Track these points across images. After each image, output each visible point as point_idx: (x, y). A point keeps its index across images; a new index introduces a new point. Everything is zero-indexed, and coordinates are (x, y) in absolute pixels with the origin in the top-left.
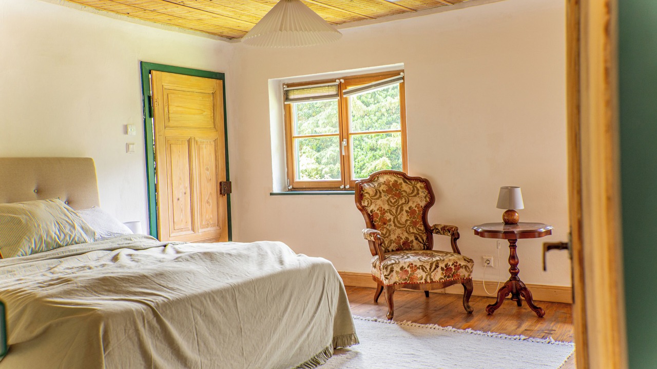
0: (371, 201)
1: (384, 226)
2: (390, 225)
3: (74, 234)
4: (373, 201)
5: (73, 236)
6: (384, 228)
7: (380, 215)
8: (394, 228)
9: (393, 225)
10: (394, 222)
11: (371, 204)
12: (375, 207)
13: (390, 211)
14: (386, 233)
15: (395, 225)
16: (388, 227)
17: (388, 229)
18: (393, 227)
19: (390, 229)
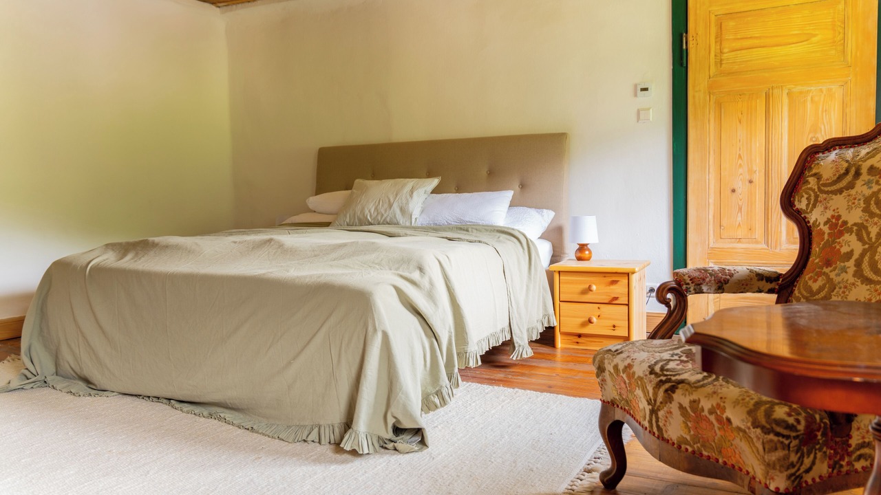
0: (817, 197)
1: (825, 270)
2: (844, 270)
3: (387, 213)
4: (822, 196)
5: (386, 215)
6: (819, 274)
7: (826, 237)
8: (852, 280)
9: (852, 270)
10: (858, 264)
11: (814, 206)
12: (822, 214)
13: (861, 229)
14: (821, 289)
15: (859, 273)
16: (832, 275)
17: (829, 280)
18: (849, 277)
19: (837, 279)
